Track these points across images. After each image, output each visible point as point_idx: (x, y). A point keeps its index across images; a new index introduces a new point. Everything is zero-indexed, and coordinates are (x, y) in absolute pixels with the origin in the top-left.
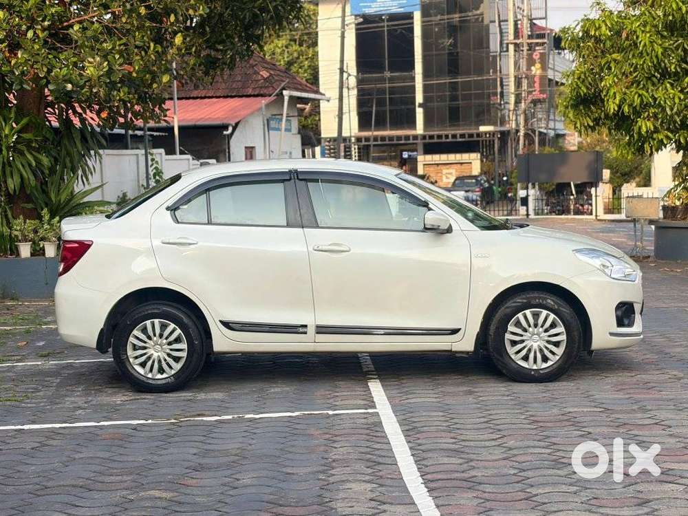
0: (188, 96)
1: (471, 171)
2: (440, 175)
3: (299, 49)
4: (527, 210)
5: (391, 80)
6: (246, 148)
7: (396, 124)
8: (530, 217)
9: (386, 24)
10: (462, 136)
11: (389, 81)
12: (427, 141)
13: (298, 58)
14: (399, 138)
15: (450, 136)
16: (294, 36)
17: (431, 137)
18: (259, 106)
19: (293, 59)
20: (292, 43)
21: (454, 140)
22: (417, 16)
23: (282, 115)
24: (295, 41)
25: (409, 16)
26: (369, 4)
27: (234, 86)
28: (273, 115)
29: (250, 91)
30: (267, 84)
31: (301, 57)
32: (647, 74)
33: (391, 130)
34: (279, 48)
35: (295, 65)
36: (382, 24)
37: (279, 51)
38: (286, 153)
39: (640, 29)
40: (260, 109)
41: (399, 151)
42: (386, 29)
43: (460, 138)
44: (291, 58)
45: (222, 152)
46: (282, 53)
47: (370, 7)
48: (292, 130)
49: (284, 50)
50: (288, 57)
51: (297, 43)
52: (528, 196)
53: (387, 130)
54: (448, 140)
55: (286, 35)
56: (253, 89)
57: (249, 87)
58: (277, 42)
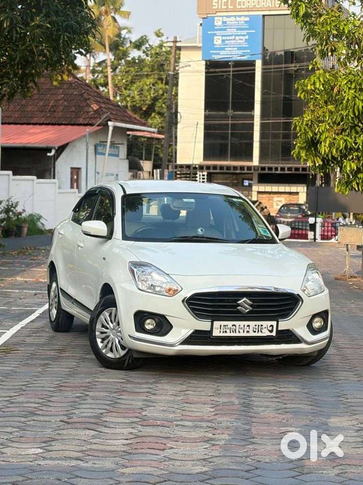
0: (29, 122)
1: (298, 200)
2: (271, 201)
3: (164, 87)
4: (315, 235)
5: (234, 117)
6: (72, 168)
7: (236, 156)
8: (317, 241)
9: (231, 69)
10: (290, 169)
11: (231, 118)
12: (260, 171)
13: (163, 95)
14: (235, 168)
15: (279, 169)
16: (162, 75)
17: (263, 169)
18: (83, 134)
19: (157, 96)
20: (159, 82)
21: (282, 172)
22: (259, 64)
23: (106, 142)
24: (162, 80)
25: (252, 64)
26: (218, 52)
27: (68, 116)
28: (101, 142)
29: (81, 121)
30: (96, 115)
31: (165, 94)
32: (351, 123)
33: (231, 161)
34: (147, 85)
35: (160, 101)
36: (228, 69)
37: (147, 88)
38: (112, 175)
39: (347, 86)
40: (85, 136)
41: (241, 179)
42: (231, 73)
43: (288, 170)
44: (156, 94)
45: (48, 170)
46: (149, 90)
47: (218, 54)
48: (120, 155)
49: (151, 88)
50: (154, 94)
51: (164, 82)
52: (316, 222)
53: (227, 161)
54: (277, 172)
55: (154, 74)
56: (84, 119)
57: (80, 117)
58: (146, 80)
